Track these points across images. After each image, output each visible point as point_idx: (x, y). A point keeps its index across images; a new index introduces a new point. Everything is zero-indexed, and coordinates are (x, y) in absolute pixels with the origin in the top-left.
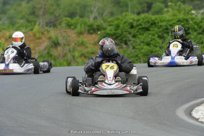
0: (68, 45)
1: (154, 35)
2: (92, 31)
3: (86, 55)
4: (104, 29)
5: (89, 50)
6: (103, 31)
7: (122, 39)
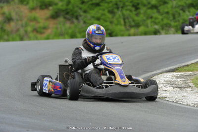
0: (21, 20)
1: (104, 10)
2: (44, 7)
3: (39, 30)
4: (56, 4)
5: (41, 25)
6: (55, 7)
7: (73, 15)
